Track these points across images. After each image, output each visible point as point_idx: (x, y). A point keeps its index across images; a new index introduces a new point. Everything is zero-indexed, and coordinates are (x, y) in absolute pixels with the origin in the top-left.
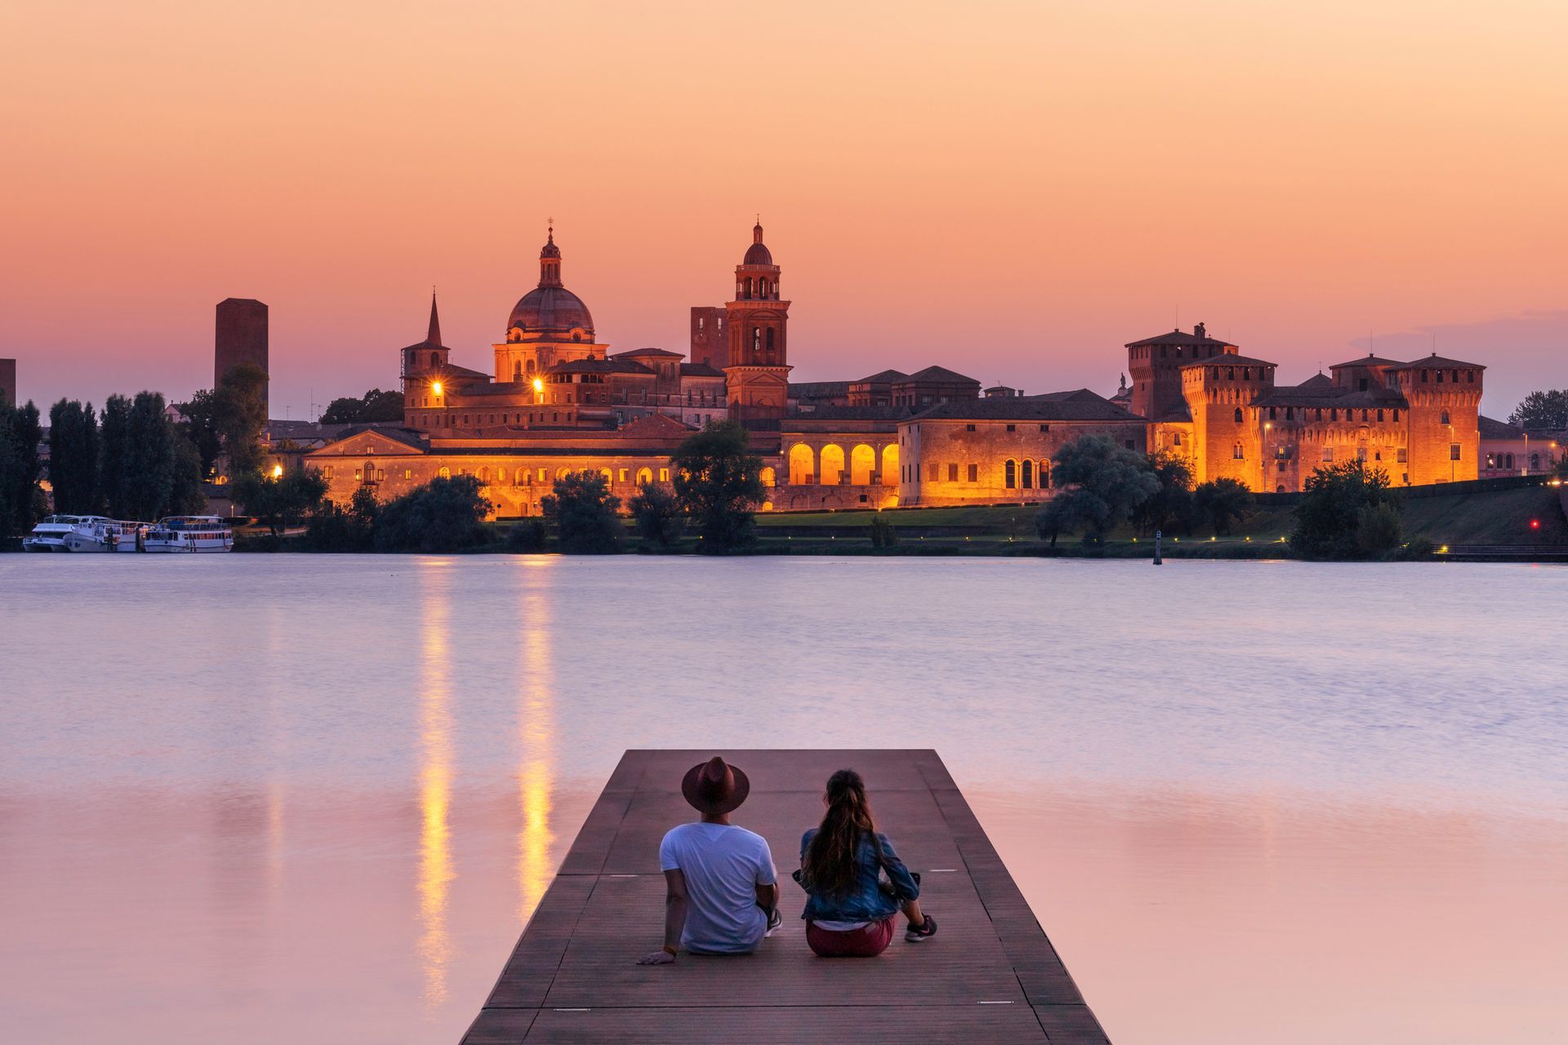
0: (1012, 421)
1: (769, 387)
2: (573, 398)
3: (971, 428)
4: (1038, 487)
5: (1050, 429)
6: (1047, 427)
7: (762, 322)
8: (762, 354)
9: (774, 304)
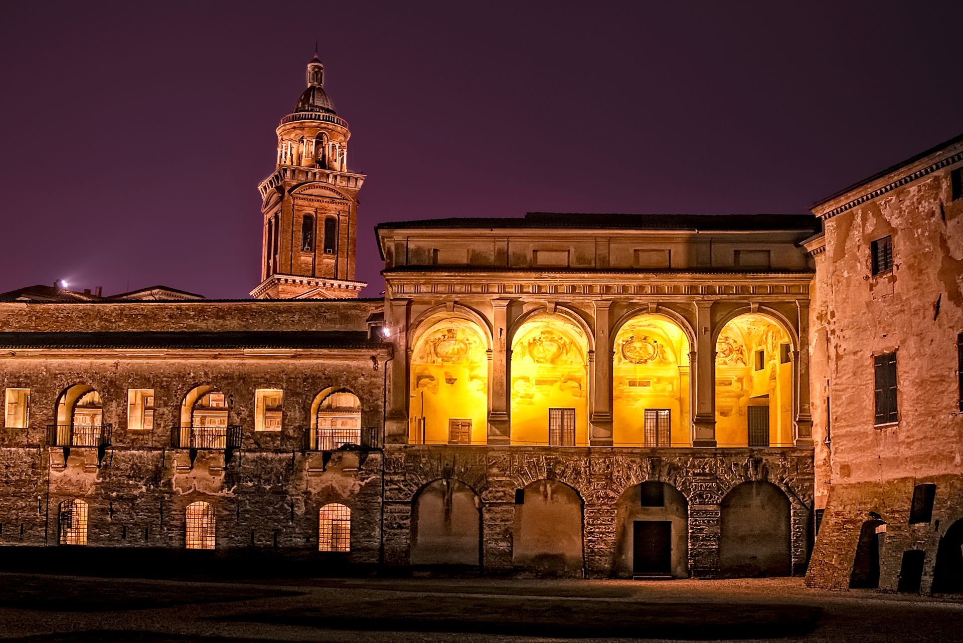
7: (316, 204)
8: (314, 259)
9: (338, 177)
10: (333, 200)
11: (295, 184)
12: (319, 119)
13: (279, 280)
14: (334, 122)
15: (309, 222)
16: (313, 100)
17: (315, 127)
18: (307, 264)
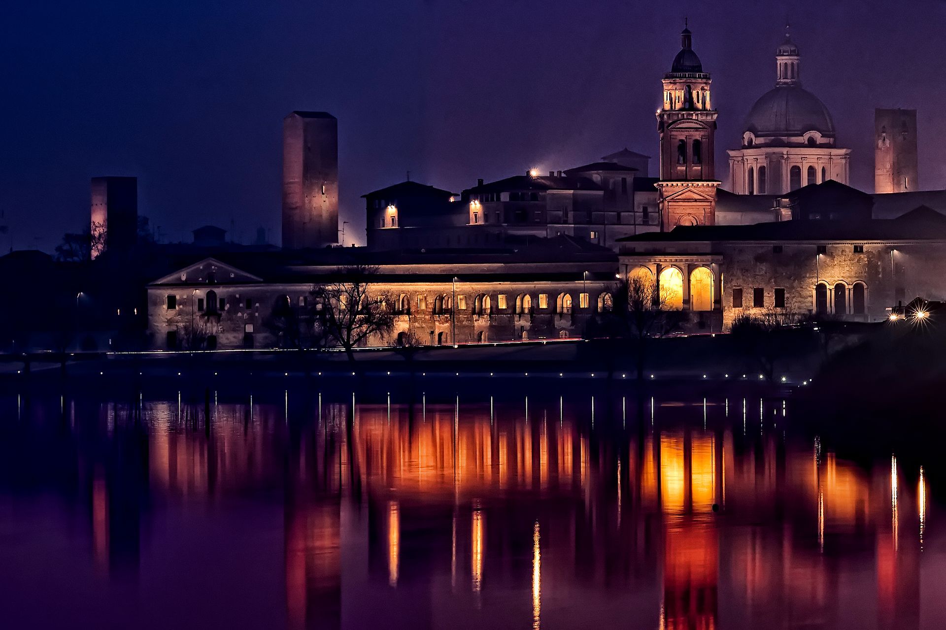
0: (823, 242)
1: (694, 204)
2: (502, 218)
3: (778, 250)
4: (852, 312)
5: (865, 250)
6: (862, 248)
7: (686, 133)
8: (686, 168)
9: (699, 115)
10: (696, 129)
11: (671, 122)
12: (685, 77)
13: (662, 185)
14: (696, 78)
15: (683, 145)
16: (683, 61)
17: (683, 82)
18: (682, 171)
